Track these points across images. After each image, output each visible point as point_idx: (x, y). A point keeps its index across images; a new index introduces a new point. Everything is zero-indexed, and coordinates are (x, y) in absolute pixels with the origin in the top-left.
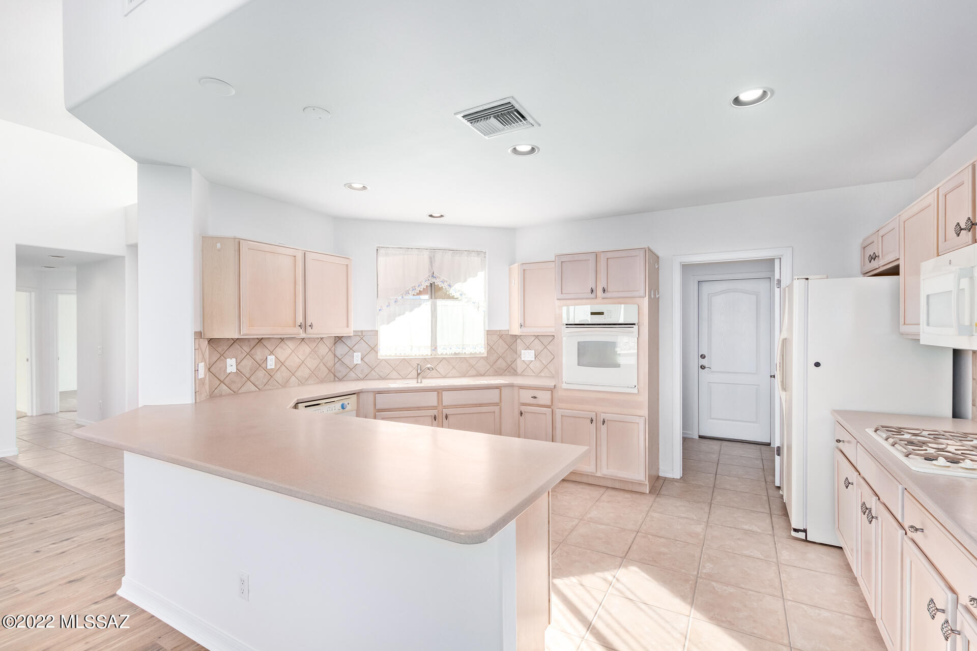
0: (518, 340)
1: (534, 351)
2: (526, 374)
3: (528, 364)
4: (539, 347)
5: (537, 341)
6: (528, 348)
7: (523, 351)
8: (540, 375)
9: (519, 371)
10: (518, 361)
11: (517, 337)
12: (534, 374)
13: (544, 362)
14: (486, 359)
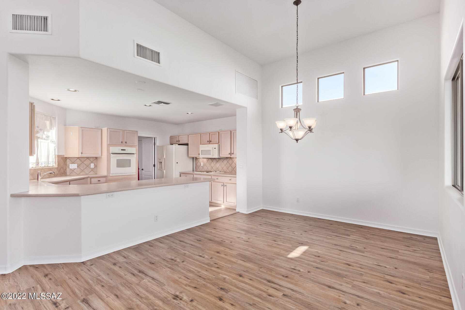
0: (67, 160)
1: (77, 164)
2: (72, 175)
3: (73, 170)
4: (79, 162)
5: (78, 160)
6: (73, 163)
7: (70, 165)
8: (80, 174)
9: (68, 174)
10: (68, 170)
11: (67, 158)
12: (76, 174)
13: (82, 169)
14: (57, 168)
